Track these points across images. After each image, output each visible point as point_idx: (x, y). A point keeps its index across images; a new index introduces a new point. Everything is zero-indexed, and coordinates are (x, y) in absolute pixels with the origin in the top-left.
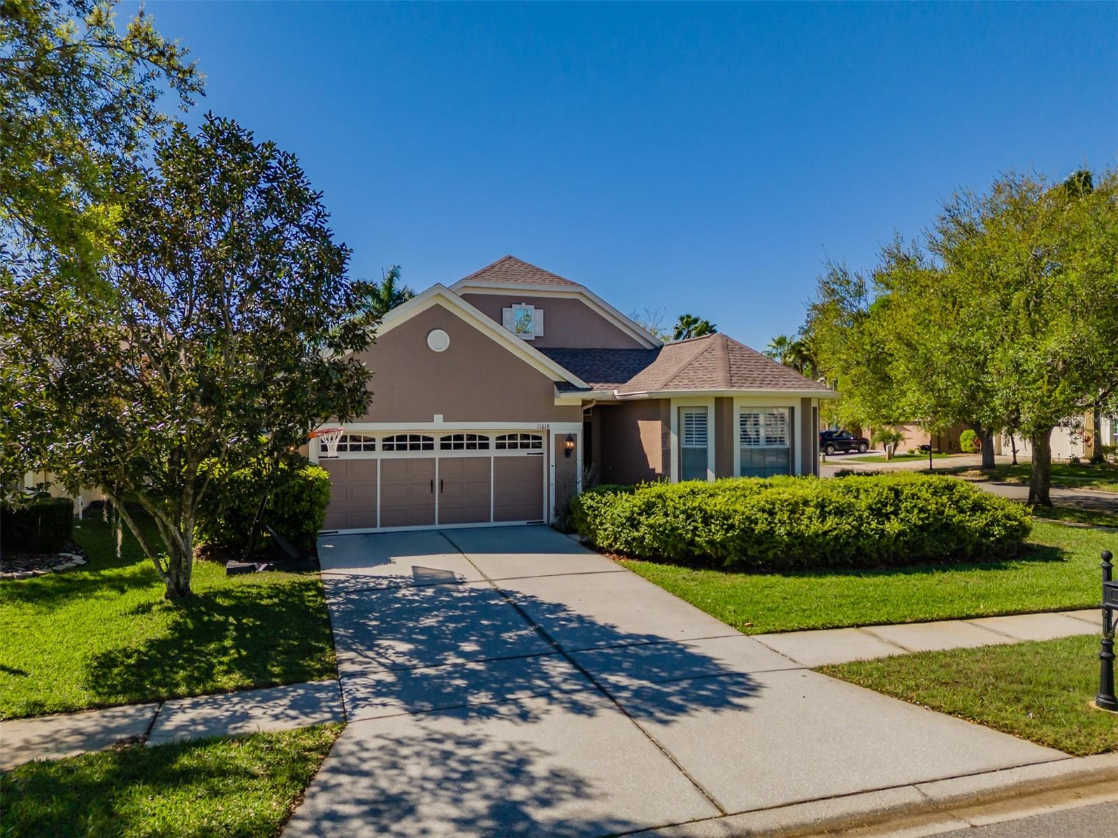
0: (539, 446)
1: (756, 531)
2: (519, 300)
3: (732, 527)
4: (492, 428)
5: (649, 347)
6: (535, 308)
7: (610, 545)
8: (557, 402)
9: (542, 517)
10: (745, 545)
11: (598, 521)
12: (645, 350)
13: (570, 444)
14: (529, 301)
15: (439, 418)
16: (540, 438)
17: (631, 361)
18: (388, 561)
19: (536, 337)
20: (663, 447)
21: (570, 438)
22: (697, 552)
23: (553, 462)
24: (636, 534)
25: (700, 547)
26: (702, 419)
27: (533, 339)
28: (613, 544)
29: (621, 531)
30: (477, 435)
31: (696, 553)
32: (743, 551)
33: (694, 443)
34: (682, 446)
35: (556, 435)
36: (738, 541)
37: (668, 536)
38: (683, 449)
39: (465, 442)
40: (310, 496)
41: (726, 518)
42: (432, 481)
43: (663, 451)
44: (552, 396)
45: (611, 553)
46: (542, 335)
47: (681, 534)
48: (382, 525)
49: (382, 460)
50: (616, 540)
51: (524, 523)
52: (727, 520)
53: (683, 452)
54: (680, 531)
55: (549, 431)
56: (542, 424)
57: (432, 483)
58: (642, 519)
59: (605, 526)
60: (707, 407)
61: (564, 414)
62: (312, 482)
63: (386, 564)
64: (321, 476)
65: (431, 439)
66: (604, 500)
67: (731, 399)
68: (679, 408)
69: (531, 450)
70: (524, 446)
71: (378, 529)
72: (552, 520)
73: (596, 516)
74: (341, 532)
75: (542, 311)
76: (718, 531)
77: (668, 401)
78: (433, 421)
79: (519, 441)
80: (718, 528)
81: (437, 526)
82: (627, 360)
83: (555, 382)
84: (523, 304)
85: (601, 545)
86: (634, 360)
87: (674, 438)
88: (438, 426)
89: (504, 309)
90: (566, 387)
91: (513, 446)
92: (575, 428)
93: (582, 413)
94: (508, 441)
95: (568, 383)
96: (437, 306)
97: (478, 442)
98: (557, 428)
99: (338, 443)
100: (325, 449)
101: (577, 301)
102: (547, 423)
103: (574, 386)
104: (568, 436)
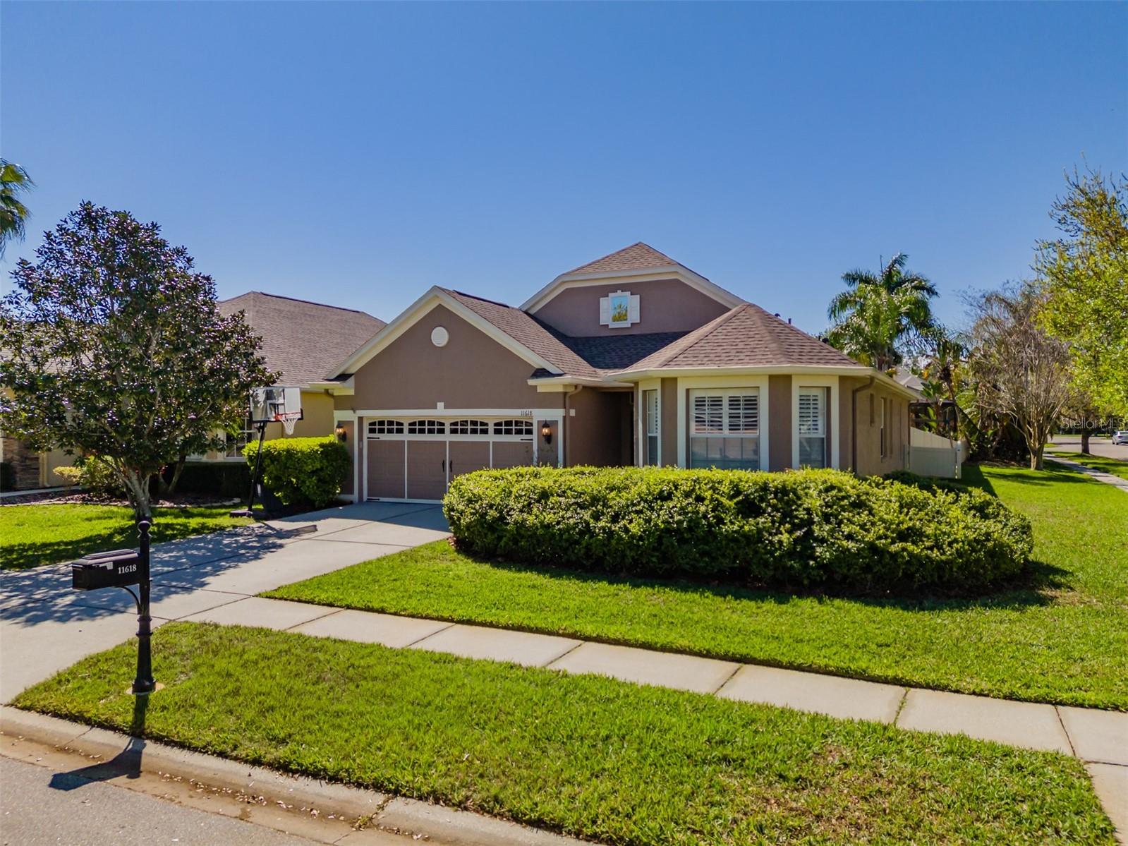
0: (529, 432)
2: (614, 288)
4: (491, 415)
6: (631, 294)
8: (540, 389)
13: (544, 431)
14: (623, 288)
15: (441, 405)
16: (531, 425)
19: (632, 324)
21: (546, 425)
23: (535, 448)
27: (630, 326)
30: (479, 420)
34: (649, 435)
35: (538, 421)
38: (650, 437)
39: (469, 427)
42: (444, 461)
46: (638, 321)
48: (409, 497)
49: (408, 441)
53: (649, 441)
55: (532, 417)
56: (526, 410)
57: (444, 464)
60: (657, 388)
61: (547, 400)
65: (443, 424)
67: (675, 380)
68: (644, 392)
69: (525, 436)
70: (519, 432)
71: (406, 500)
74: (382, 499)
75: (638, 296)
78: (436, 408)
83: (536, 369)
84: (619, 291)
87: (640, 425)
88: (441, 412)
89: (601, 299)
90: (542, 373)
91: (508, 432)
92: (557, 414)
93: (564, 399)
94: (504, 427)
95: (544, 369)
96: (440, 306)
97: (479, 427)
98: (539, 415)
99: (378, 427)
100: (372, 431)
101: (677, 281)
102: (530, 410)
103: (549, 372)
104: (544, 423)
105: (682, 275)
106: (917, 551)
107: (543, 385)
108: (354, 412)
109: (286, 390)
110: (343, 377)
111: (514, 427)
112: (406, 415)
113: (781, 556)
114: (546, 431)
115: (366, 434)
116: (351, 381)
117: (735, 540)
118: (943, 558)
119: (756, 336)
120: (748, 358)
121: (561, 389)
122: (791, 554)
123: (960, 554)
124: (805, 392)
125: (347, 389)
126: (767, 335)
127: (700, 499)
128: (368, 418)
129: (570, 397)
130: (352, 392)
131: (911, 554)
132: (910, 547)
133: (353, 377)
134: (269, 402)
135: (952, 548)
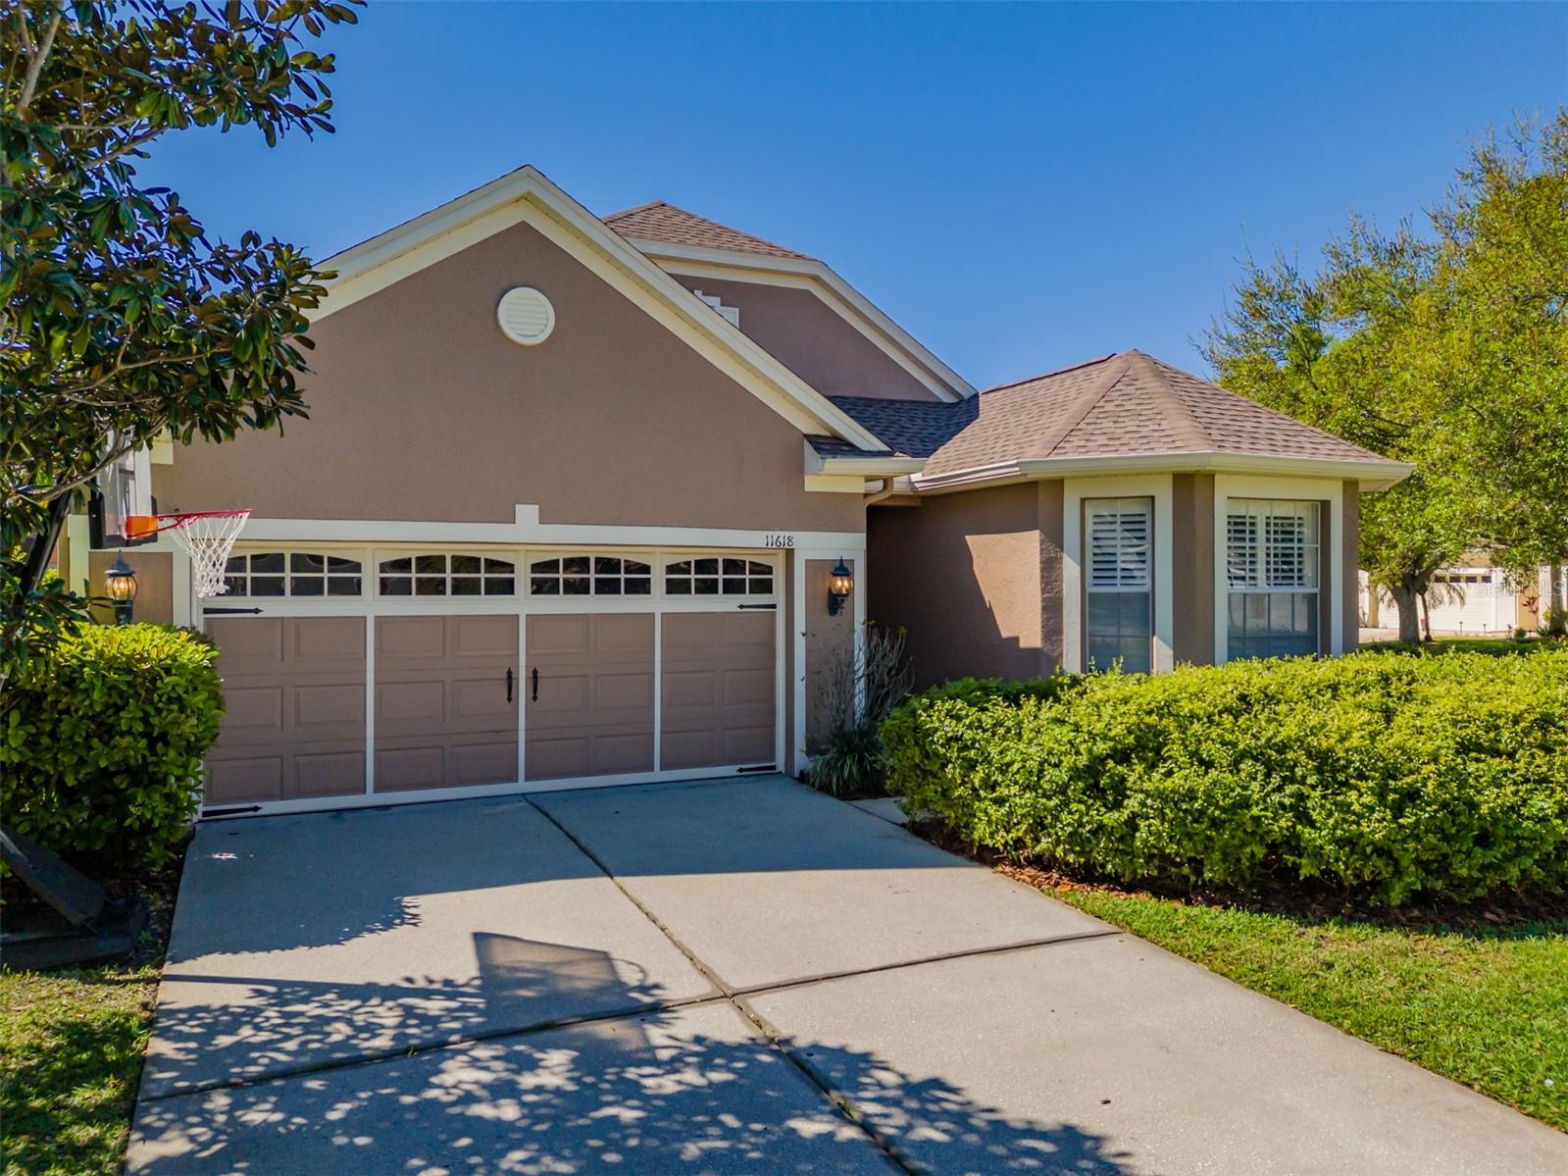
0: (765, 587)
1: (1484, 809)
3: (1412, 796)
4: (657, 543)
5: (947, 398)
6: (722, 304)
7: (1019, 843)
8: (812, 484)
9: (772, 757)
10: (1445, 848)
11: (977, 778)
12: (940, 403)
13: (841, 584)
14: (708, 287)
15: (527, 513)
16: (769, 570)
17: (919, 422)
18: (392, 916)
20: (1043, 591)
21: (842, 569)
22: (1307, 869)
23: (800, 625)
24: (1111, 818)
25: (1317, 854)
26: (1138, 526)
28: (1028, 840)
29: (1060, 808)
30: (622, 558)
31: (1304, 873)
32: (1439, 867)
33: (1118, 581)
34: (1090, 590)
35: (808, 561)
36: (1432, 839)
37: (1215, 824)
38: (1090, 594)
39: (592, 576)
40: (145, 720)
41: (1392, 773)
42: (509, 673)
43: (1044, 600)
44: (800, 469)
45: (1016, 863)
47: (1257, 820)
48: (382, 787)
49: (377, 619)
50: (1039, 826)
51: (731, 770)
52: (1395, 778)
53: (1092, 604)
54: (1255, 811)
55: (790, 554)
56: (776, 534)
57: (510, 678)
58: (1134, 774)
59: (1002, 791)
60: (1153, 498)
61: (824, 513)
62: (153, 677)
63: (388, 925)
64: (184, 659)
65: (509, 567)
66: (987, 720)
67: (1210, 477)
68: (1083, 500)
69: (749, 598)
70: (733, 588)
71: (371, 798)
72: (801, 761)
73: (971, 765)
74: (268, 807)
75: (738, 310)
76: (1372, 809)
77: (1057, 485)
78: (512, 522)
79: (721, 576)
80: (1367, 799)
81: (522, 786)
82: (912, 419)
83: (805, 436)
84: (699, 293)
85: (989, 842)
86: (924, 420)
87: (1070, 570)
88: (522, 533)
90: (832, 446)
91: (707, 588)
92: (850, 545)
93: (863, 511)
94: (696, 576)
95: (837, 438)
96: (523, 227)
97: (622, 576)
101: (809, 295)
102: (787, 534)
103: (850, 445)
104: (838, 565)
105: (823, 286)
112: (380, 538)
115: (202, 598)
130: (164, 456)
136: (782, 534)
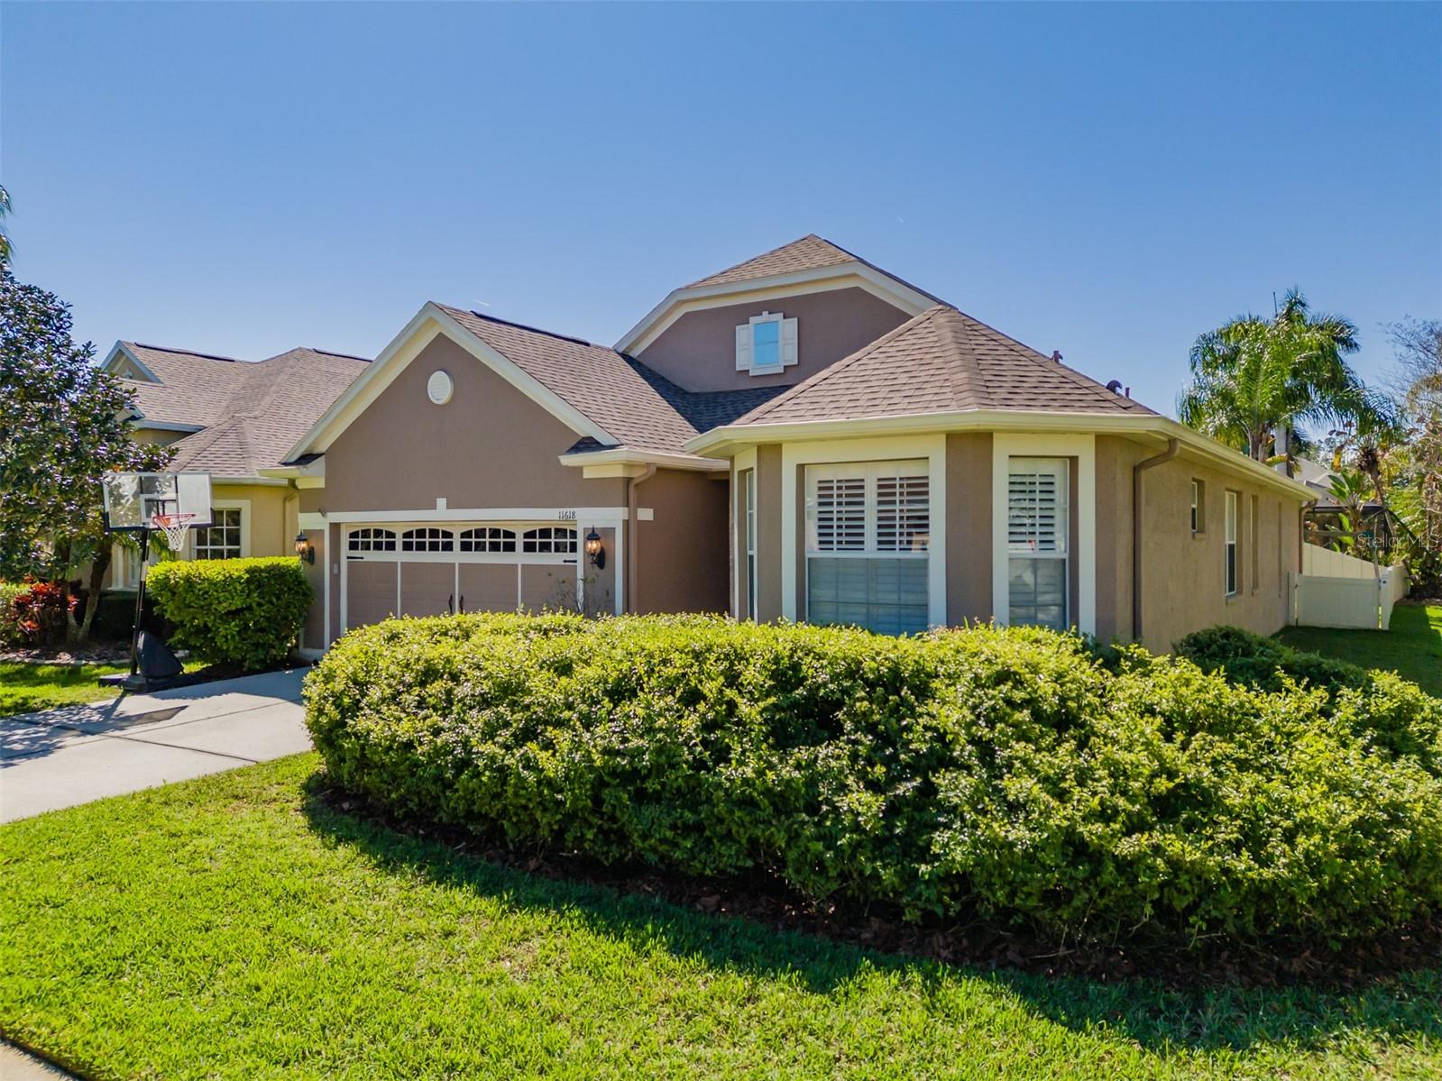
0: (574, 548)
2: (757, 309)
6: (784, 318)
8: (588, 472)
13: (591, 546)
14: (772, 307)
15: (441, 502)
19: (785, 367)
21: (594, 535)
23: (580, 574)
27: (781, 371)
30: (502, 528)
34: (749, 553)
35: (585, 529)
39: (487, 540)
42: (452, 598)
46: (796, 363)
49: (401, 563)
53: (749, 564)
56: (565, 510)
61: (596, 492)
65: (452, 535)
68: (741, 474)
70: (560, 548)
75: (796, 319)
78: (435, 508)
84: (765, 313)
87: (735, 536)
88: (442, 515)
89: (738, 328)
90: (588, 444)
91: (545, 547)
92: (612, 517)
93: (630, 490)
94: (539, 540)
95: (592, 438)
96: (441, 335)
97: (502, 540)
98: (586, 517)
99: (361, 539)
100: (353, 546)
101: (857, 289)
102: (572, 510)
103: (598, 443)
104: (590, 532)
105: (865, 280)
106: (1192, 855)
107: (593, 466)
108: (323, 515)
109: (180, 478)
110: (306, 458)
111: (553, 540)
112: (399, 520)
113: (856, 847)
114: (594, 546)
115: (345, 550)
116: (319, 465)
117: (748, 803)
118: (1267, 874)
119: (936, 361)
120: (907, 400)
121: (619, 473)
122: (880, 844)
123: (1313, 865)
124: (1022, 468)
125: (312, 479)
126: (957, 357)
127: (693, 697)
128: (349, 525)
129: (636, 485)
130: (320, 483)
131: (1175, 865)
132: (1176, 845)
133: (322, 460)
134: (143, 497)
135: (1293, 846)
136: (568, 509)
